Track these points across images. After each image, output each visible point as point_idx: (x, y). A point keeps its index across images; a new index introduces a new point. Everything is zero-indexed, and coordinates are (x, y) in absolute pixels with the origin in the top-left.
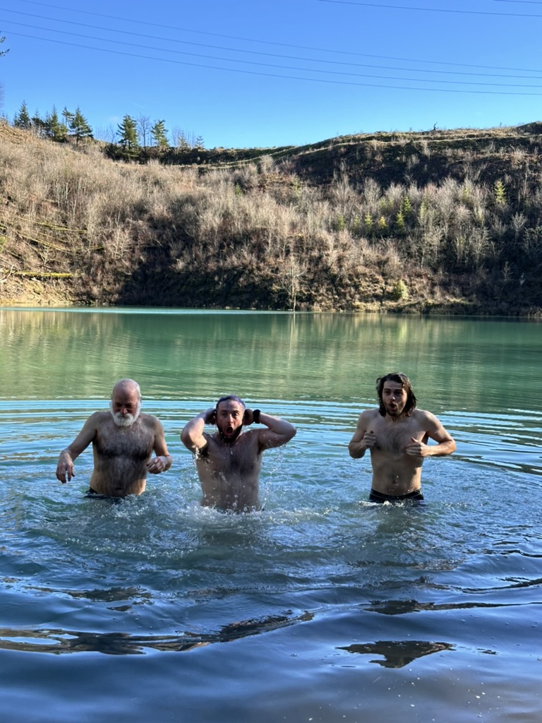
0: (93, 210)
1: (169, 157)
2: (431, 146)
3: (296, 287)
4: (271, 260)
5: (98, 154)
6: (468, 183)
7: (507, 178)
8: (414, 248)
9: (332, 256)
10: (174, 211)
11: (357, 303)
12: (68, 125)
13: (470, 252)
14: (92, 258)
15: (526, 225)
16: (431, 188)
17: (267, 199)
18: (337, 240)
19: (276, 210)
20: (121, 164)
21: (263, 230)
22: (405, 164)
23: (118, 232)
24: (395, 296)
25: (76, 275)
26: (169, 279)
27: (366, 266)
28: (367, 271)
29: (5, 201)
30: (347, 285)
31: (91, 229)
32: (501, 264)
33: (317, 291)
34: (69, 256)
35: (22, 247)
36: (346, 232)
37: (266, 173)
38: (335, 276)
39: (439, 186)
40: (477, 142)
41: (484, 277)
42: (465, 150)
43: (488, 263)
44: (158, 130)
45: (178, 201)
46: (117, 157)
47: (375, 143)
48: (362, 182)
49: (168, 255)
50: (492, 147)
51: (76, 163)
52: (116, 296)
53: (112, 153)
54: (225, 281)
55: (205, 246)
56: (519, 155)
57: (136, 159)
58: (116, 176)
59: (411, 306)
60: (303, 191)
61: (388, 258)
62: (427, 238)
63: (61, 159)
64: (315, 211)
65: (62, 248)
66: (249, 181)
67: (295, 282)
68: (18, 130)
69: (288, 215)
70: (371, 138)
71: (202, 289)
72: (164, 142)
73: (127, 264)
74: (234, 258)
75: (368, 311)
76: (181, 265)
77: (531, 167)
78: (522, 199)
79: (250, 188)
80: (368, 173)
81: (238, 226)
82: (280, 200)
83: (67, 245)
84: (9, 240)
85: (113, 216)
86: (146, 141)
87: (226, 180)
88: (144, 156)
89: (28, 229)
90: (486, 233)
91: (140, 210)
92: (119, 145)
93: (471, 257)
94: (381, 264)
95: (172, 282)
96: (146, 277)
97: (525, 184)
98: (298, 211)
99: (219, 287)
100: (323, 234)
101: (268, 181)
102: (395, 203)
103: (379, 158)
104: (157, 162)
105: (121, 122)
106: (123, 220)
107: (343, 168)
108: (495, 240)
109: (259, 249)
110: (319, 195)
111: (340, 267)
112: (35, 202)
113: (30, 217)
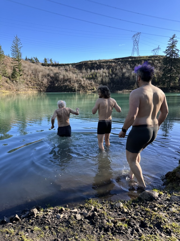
0: (40, 75)
1: (53, 65)
2: (99, 63)
3: (77, 88)
4: (72, 84)
5: (40, 65)
6: (105, 69)
7: (112, 68)
8: (96, 81)
9: (83, 82)
10: (55, 75)
11: (87, 91)
12: (34, 60)
13: (106, 81)
14: (41, 84)
15: (115, 76)
16: (99, 70)
17: (71, 73)
18: (83, 80)
19: (72, 75)
20: (45, 67)
21: (71, 78)
22: (94, 66)
23: (45, 79)
24: (94, 89)
25: (38, 87)
26: (55, 87)
27: (88, 84)
28: (89, 85)
29: (24, 74)
30: (85, 88)
31: (40, 79)
32: (111, 83)
33: (80, 89)
34: (36, 84)
35: (28, 82)
36: (85, 78)
37: (71, 68)
38: (83, 86)
39: (100, 70)
40: (106, 62)
41: (108, 86)
42: (104, 63)
43: (109, 83)
44: (51, 60)
45: (55, 73)
46: (44, 66)
47: (89, 62)
48: (87, 69)
49: (54, 83)
50: (109, 63)
51: (36, 67)
52: (45, 91)
53: (43, 65)
54: (64, 88)
55: (61, 81)
56: (113, 64)
57: (47, 66)
58: (44, 69)
59: (96, 91)
60: (77, 71)
61: (92, 83)
62: (99, 79)
63: (34, 66)
64: (79, 75)
65: (35, 82)
66: (67, 70)
67: (76, 87)
68: (26, 61)
69: (75, 75)
70: (88, 61)
71: (60, 89)
72: (52, 63)
73: (47, 85)
74: (66, 83)
75: (89, 92)
76: (56, 85)
77: (115, 66)
78: (114, 72)
79: (68, 71)
80: (88, 68)
81: (66, 78)
82: (73, 73)
83: (36, 82)
84: (25, 81)
85: (44, 76)
86: (49, 62)
87: (64, 69)
88: (49, 65)
89: (29, 79)
90: (108, 78)
91: (49, 75)
92: (44, 63)
93: (106, 82)
94: (91, 84)
95: (55, 88)
96: (50, 87)
97: (115, 69)
98: (76, 75)
99: (63, 89)
100: (81, 79)
101: (71, 69)
102: (93, 73)
103: (90, 65)
104: (51, 66)
105: (44, 59)
106: (46, 77)
107: (84, 67)
108: (110, 79)
109: (70, 82)
110: (80, 72)
111: (84, 85)
112: (30, 74)
113: (29, 77)
